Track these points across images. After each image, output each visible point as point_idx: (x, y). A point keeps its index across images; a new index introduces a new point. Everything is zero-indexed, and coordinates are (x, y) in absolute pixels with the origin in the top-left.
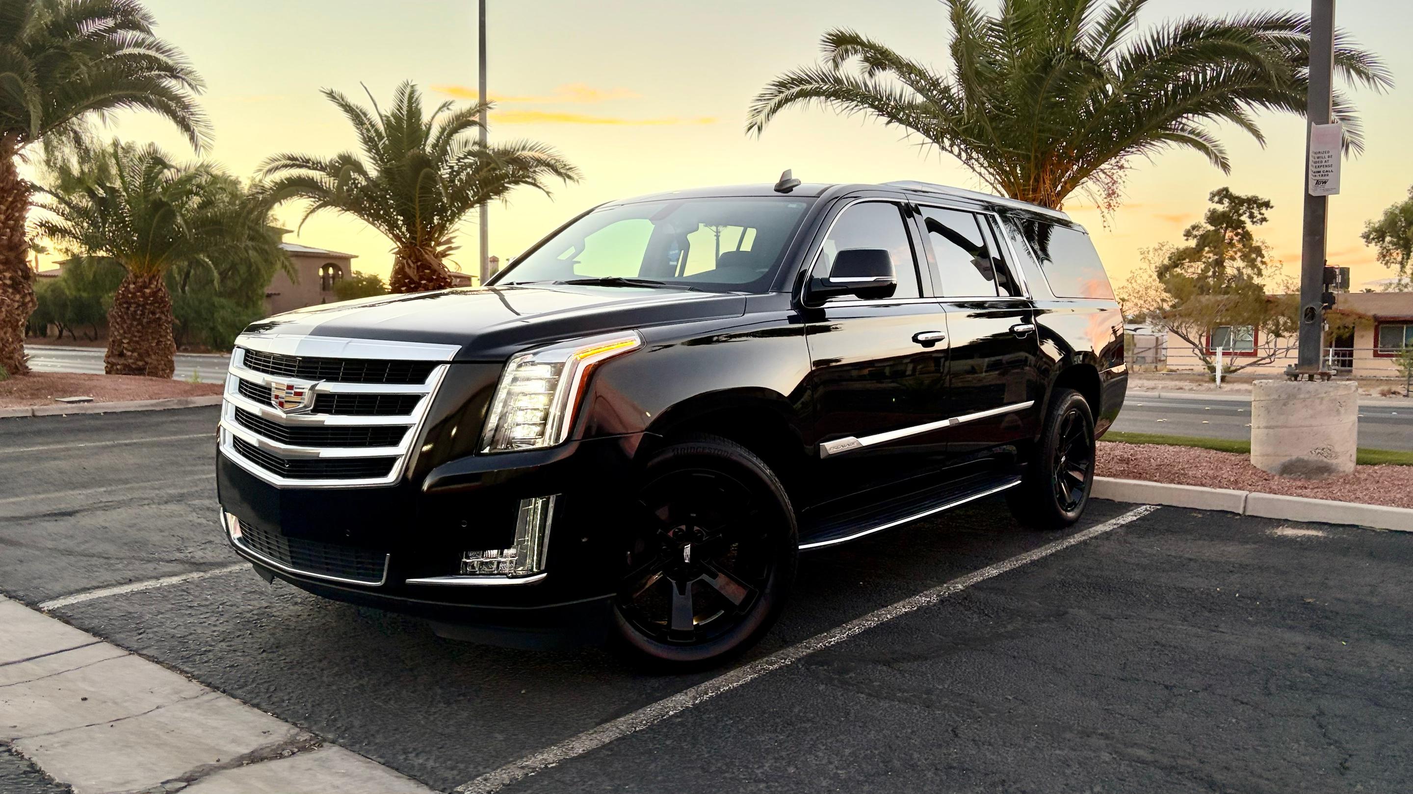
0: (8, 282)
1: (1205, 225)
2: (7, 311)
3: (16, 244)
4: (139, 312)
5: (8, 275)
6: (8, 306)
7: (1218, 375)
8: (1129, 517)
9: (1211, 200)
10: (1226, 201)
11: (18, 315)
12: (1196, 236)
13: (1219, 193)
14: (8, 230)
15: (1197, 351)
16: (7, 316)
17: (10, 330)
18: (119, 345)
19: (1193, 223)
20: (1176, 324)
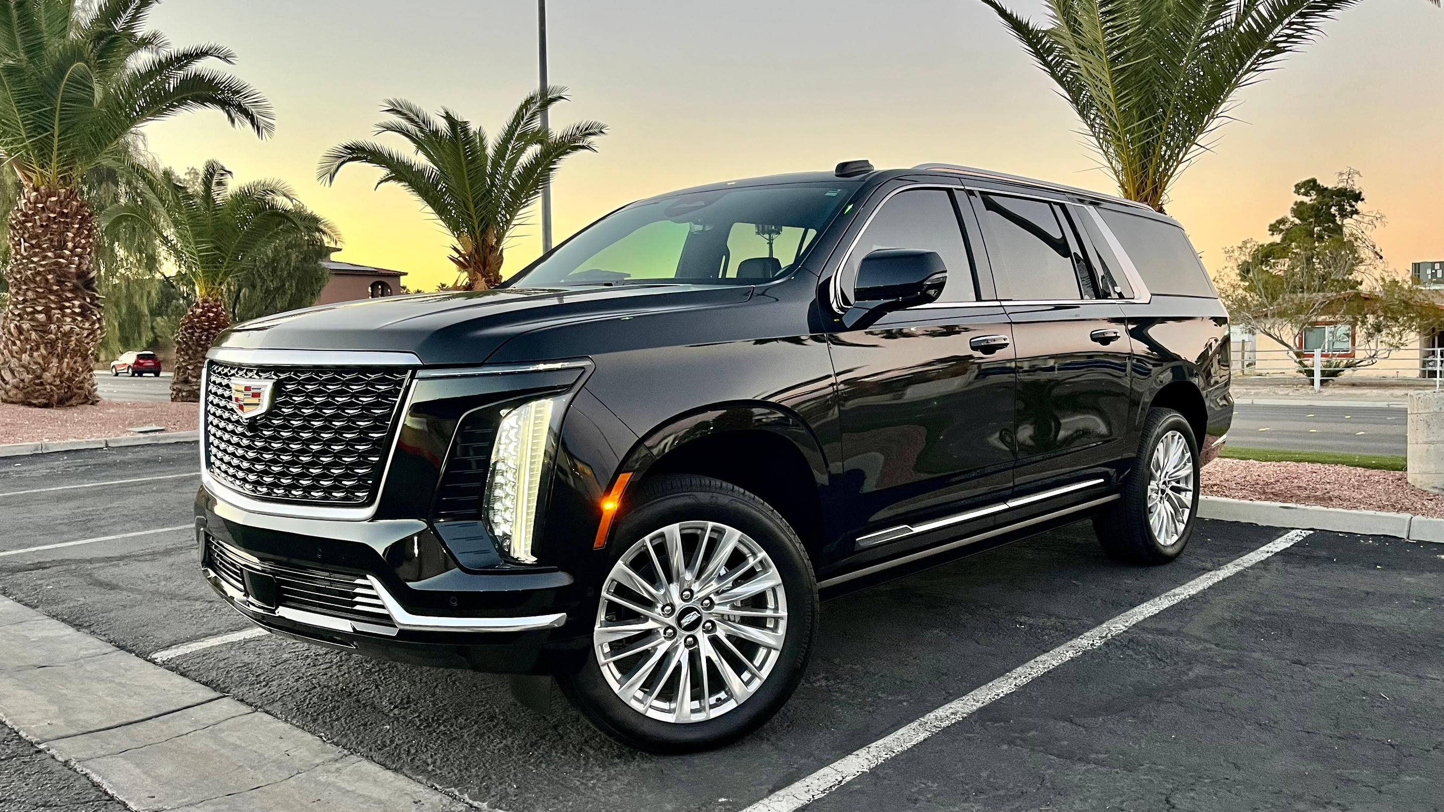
0: (77, 310)
1: (1292, 219)
2: (77, 340)
3: (83, 272)
4: (204, 337)
5: (77, 303)
6: (78, 334)
7: (1317, 378)
8: (1280, 544)
9: (1297, 192)
10: (1313, 193)
11: (88, 343)
12: (1282, 230)
13: (1305, 184)
14: (77, 258)
15: (1291, 353)
16: (76, 345)
17: (79, 359)
18: (184, 372)
19: (1279, 218)
20: (1268, 326)
